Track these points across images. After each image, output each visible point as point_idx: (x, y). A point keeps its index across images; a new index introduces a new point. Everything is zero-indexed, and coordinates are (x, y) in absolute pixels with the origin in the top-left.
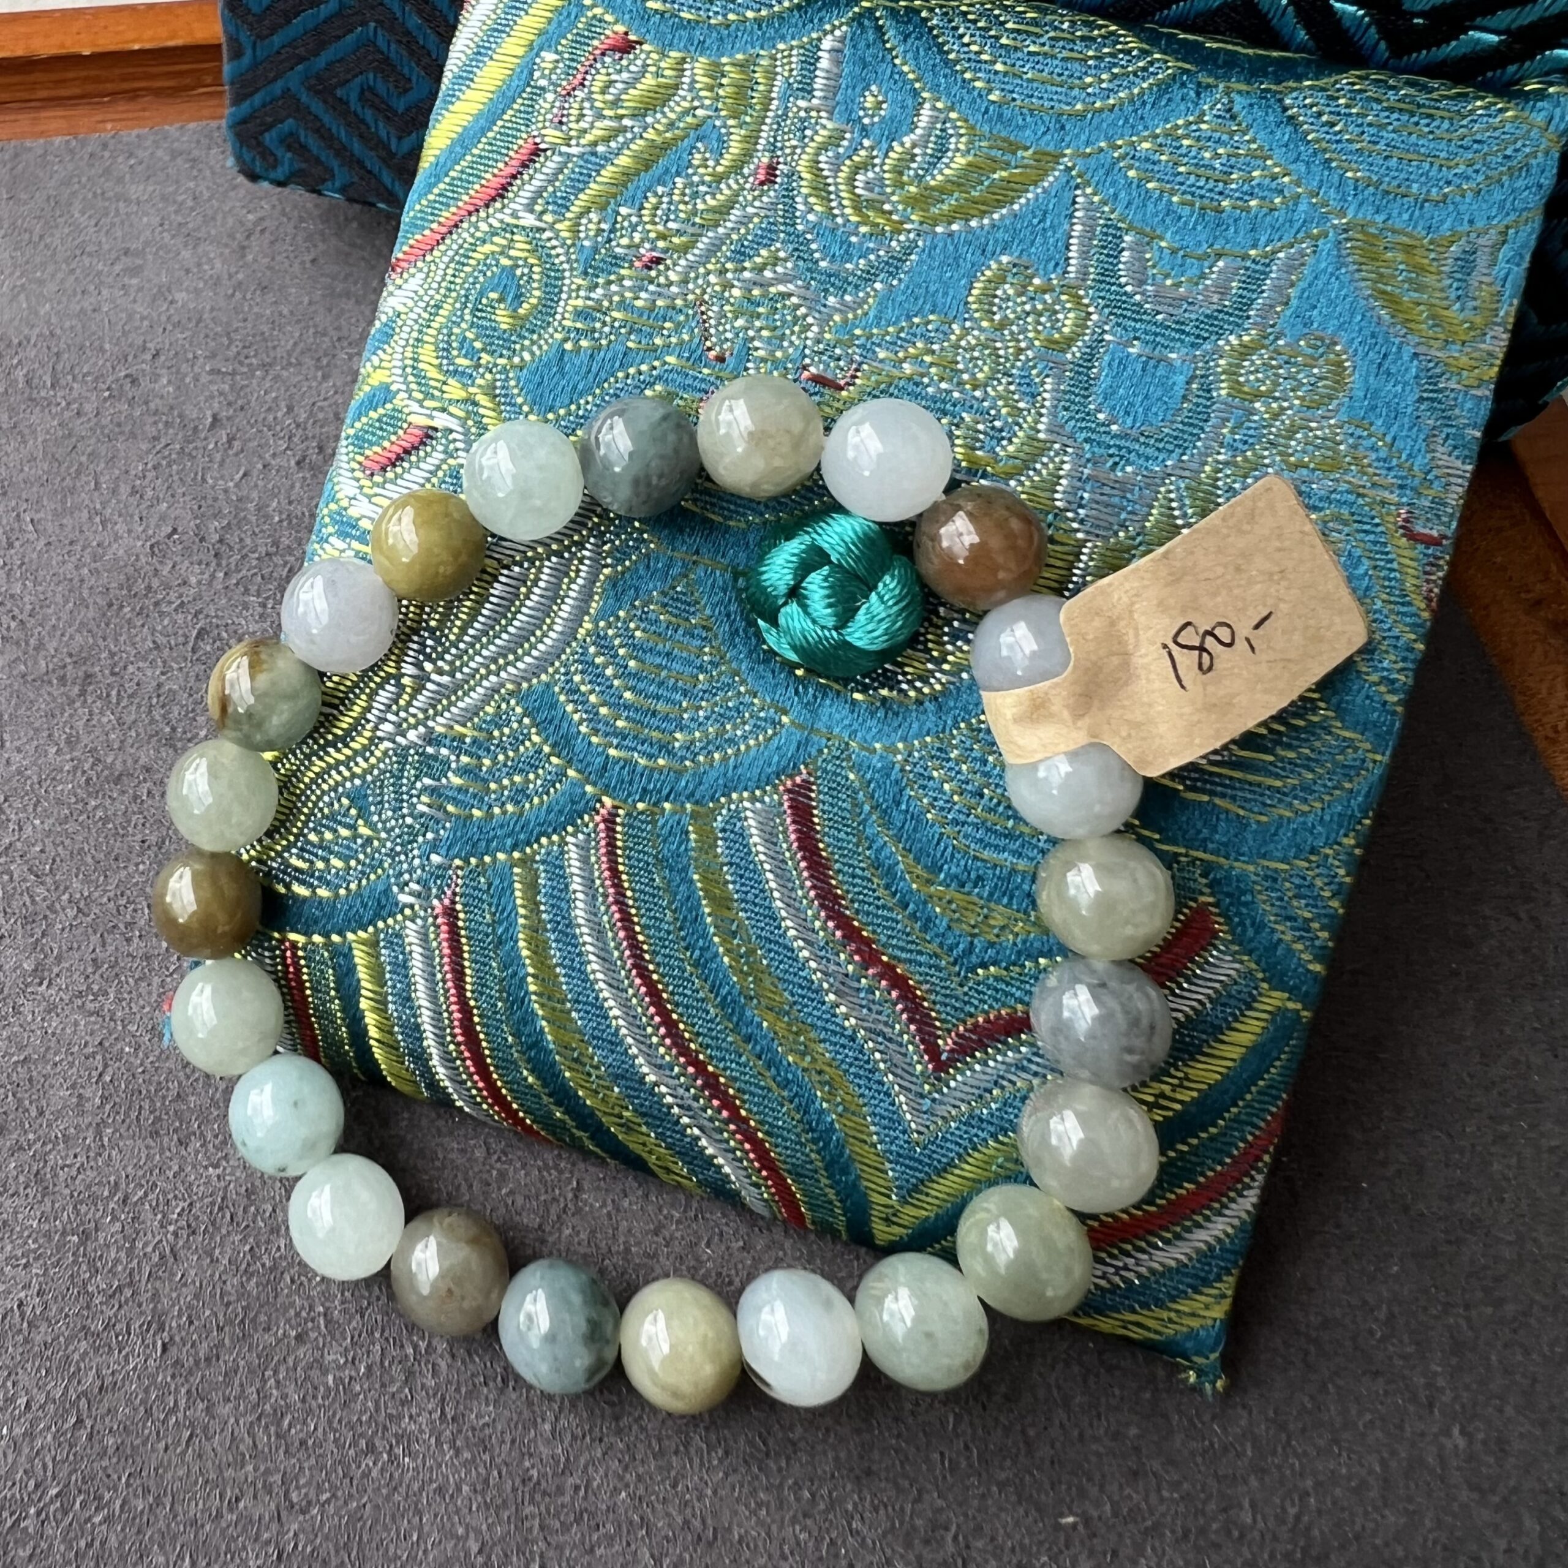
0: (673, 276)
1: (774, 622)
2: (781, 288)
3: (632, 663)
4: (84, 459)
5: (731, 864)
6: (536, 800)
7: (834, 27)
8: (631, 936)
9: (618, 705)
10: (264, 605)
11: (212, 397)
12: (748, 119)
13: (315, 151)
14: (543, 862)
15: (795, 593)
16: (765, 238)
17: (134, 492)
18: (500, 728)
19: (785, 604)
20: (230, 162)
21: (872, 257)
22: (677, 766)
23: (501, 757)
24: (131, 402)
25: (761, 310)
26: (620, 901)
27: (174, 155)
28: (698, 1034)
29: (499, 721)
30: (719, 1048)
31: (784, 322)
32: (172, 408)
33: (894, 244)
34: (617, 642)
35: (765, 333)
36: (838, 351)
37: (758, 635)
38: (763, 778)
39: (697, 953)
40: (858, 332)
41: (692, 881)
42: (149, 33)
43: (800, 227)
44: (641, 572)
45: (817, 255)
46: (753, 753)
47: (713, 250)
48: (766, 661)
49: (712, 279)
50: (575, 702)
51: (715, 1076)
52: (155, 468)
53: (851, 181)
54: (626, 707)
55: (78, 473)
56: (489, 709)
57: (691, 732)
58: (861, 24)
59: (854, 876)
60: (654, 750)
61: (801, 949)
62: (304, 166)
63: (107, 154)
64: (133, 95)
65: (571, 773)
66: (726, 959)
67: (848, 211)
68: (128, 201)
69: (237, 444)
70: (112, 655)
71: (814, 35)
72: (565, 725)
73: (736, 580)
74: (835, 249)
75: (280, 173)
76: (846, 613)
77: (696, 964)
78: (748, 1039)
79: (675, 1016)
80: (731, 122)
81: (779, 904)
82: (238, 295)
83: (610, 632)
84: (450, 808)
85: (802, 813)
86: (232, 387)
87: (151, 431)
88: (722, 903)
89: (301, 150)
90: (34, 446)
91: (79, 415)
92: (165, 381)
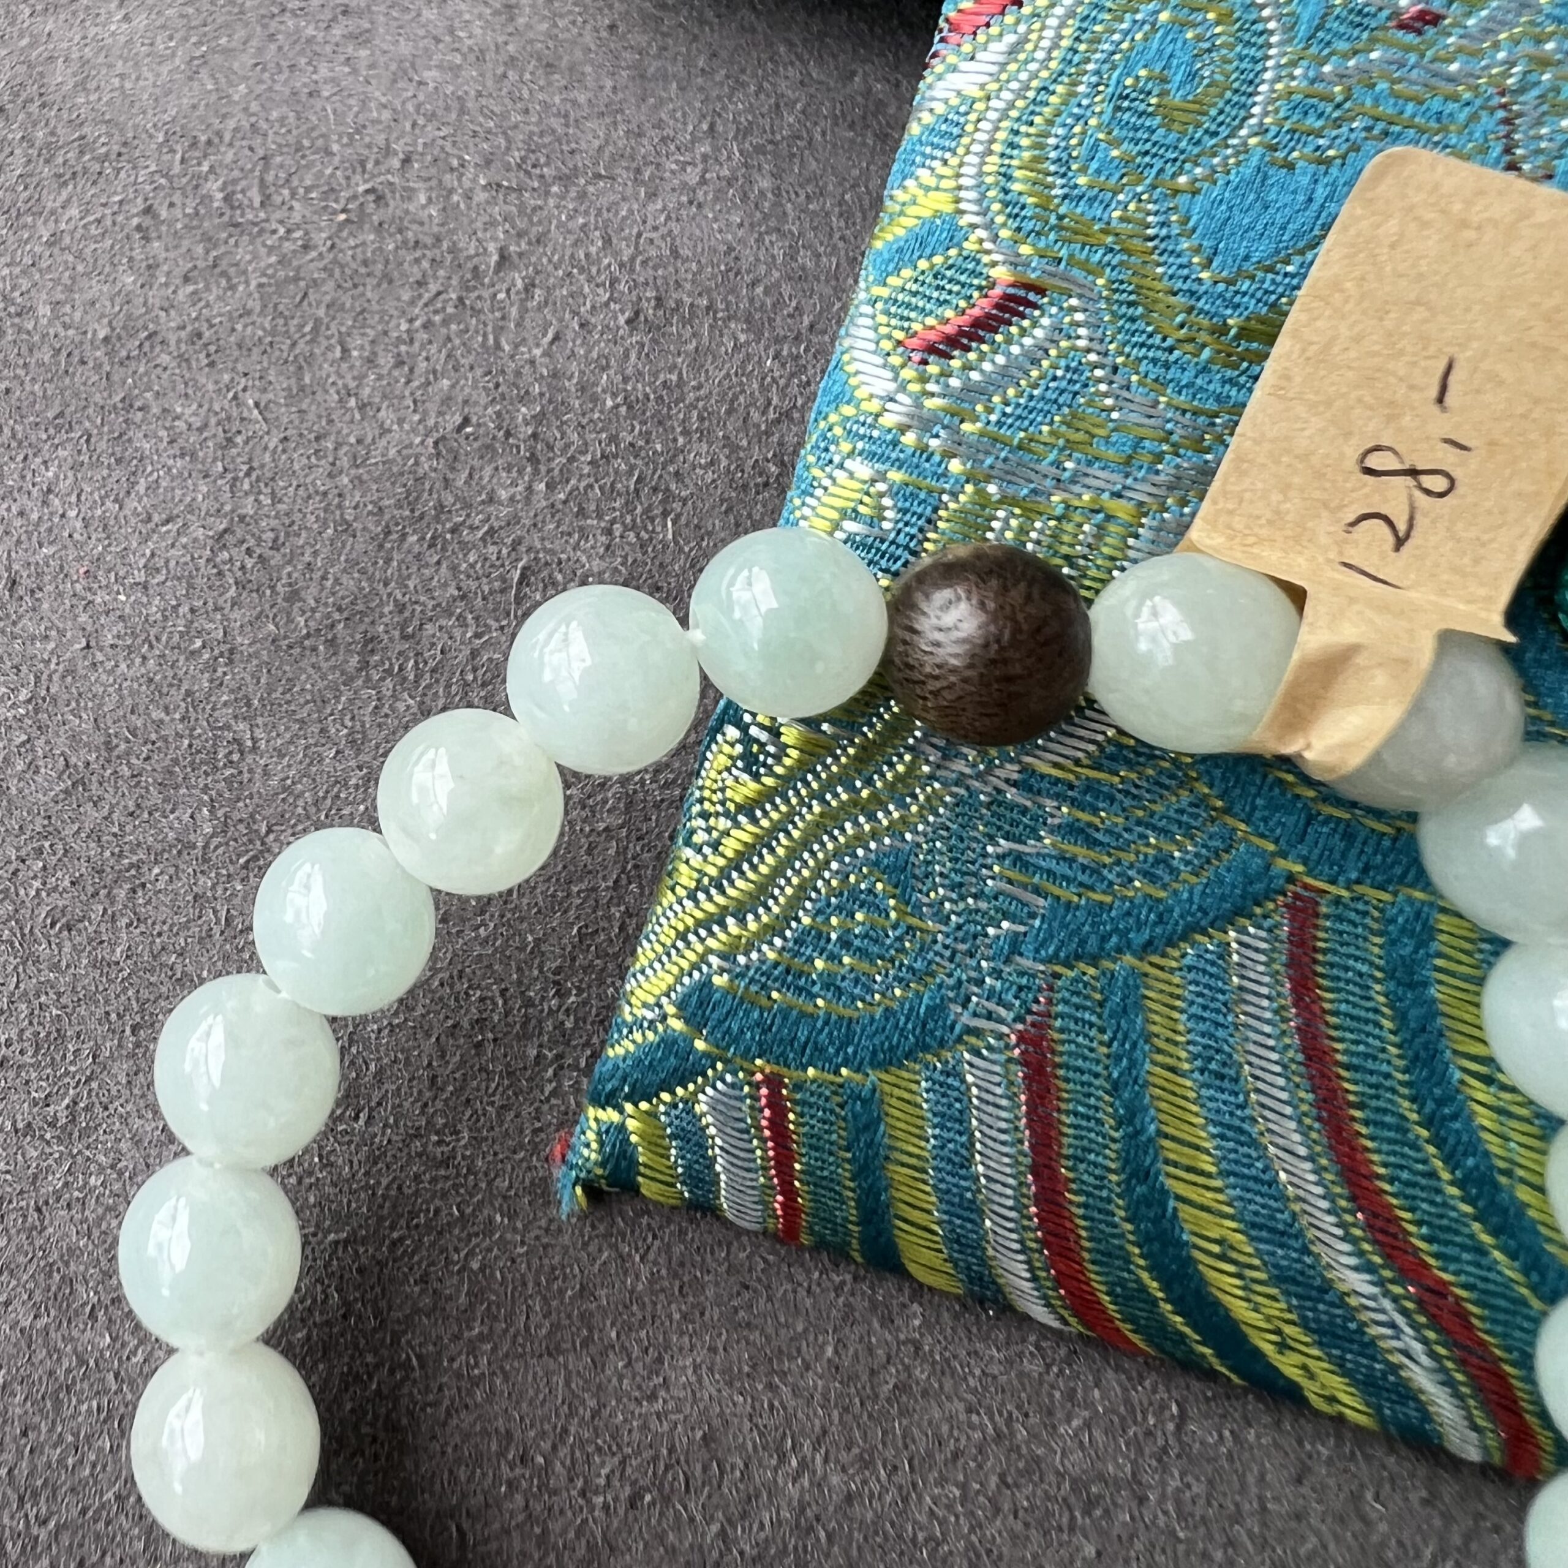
4: (320, 313)
10: (609, 532)
11: (492, 224)
17: (400, 364)
18: (1133, 766)
24: (379, 229)
29: (1133, 755)
32: (438, 240)
41: (1431, 1002)
52: (426, 326)
55: (315, 333)
69: (538, 295)
70: (401, 608)
79: (1386, 1197)
84: (1044, 885)
86: (520, 209)
87: (416, 273)
90: (246, 293)
91: (306, 247)
92: (423, 199)
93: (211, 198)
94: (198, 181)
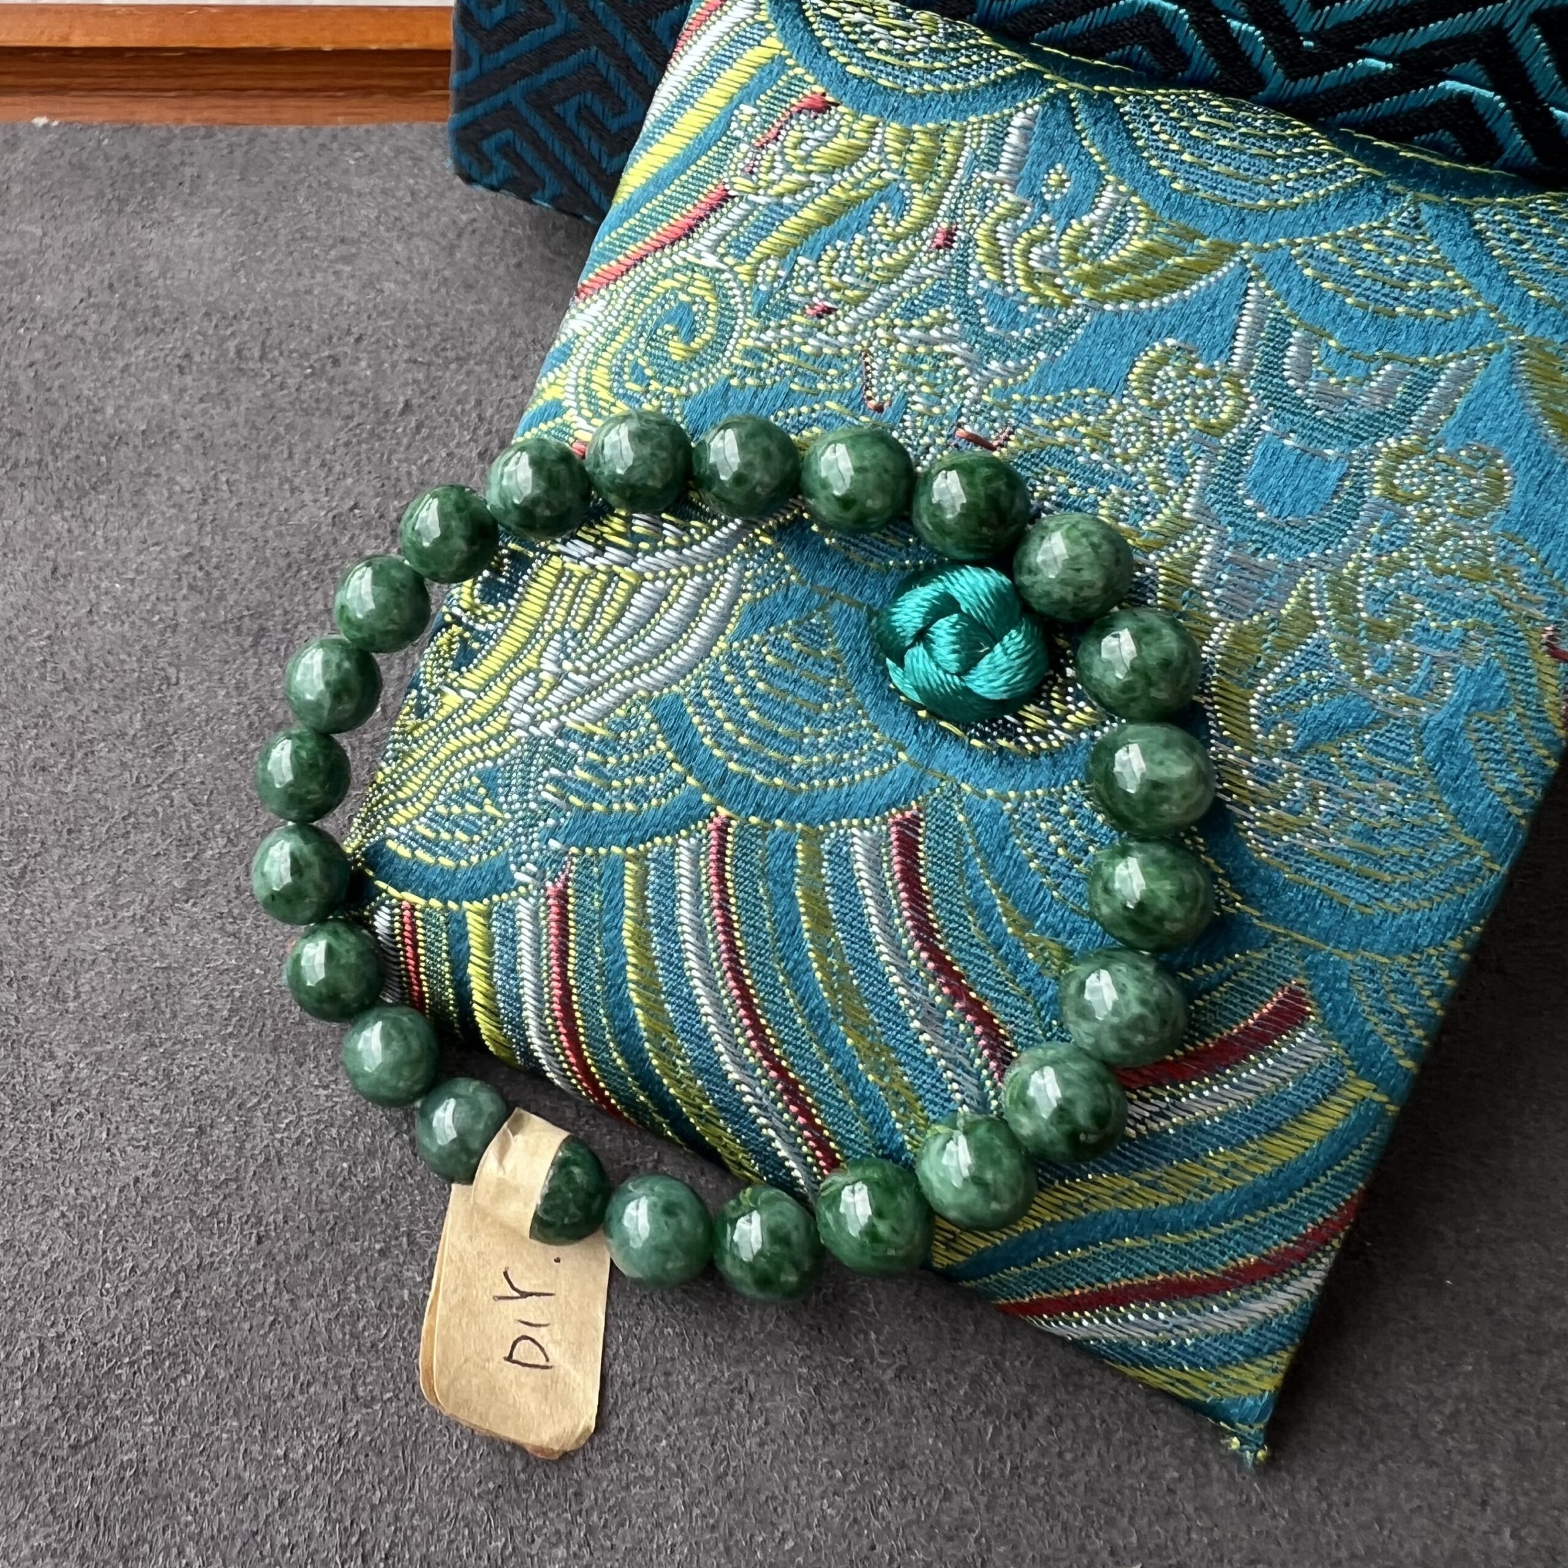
0: (842, 327)
1: (900, 663)
2: (946, 348)
3: (761, 686)
4: (282, 430)
5: (832, 885)
6: (654, 802)
7: (1027, 106)
8: (731, 941)
9: (741, 722)
11: (406, 384)
12: (932, 185)
13: (529, 161)
14: (654, 860)
15: (922, 636)
16: (936, 299)
17: (323, 464)
18: (628, 730)
19: (912, 646)
20: (449, 163)
21: (1038, 327)
22: (792, 787)
23: (626, 758)
24: (331, 381)
25: (924, 367)
26: (724, 907)
27: (398, 151)
28: (783, 1041)
29: (628, 723)
30: (801, 1057)
31: (944, 380)
32: (368, 391)
33: (1061, 316)
34: (748, 663)
35: (925, 389)
36: (994, 413)
37: (885, 672)
38: (874, 809)
39: (791, 964)
40: (1016, 397)
41: (793, 897)
42: (389, 36)
43: (971, 292)
44: (780, 600)
45: (984, 320)
46: (866, 784)
47: (886, 304)
48: (890, 700)
49: (880, 332)
50: (702, 715)
51: (795, 1083)
52: (347, 444)
53: (1026, 253)
54: (751, 725)
55: (275, 440)
56: (621, 712)
57: (810, 756)
58: (1053, 105)
59: (951, 912)
60: (772, 769)
61: (892, 974)
62: (517, 174)
63: (335, 145)
64: (367, 92)
65: (690, 780)
66: (818, 975)
67: (1020, 281)
68: (349, 191)
69: (424, 432)
71: (1006, 111)
72: (689, 735)
73: (870, 620)
74: (1003, 316)
75: (494, 179)
76: (969, 663)
77: (788, 974)
78: (831, 1053)
79: (763, 1021)
80: (915, 186)
81: (875, 929)
82: (443, 290)
83: (743, 654)
84: (573, 799)
85: (908, 847)
86: (427, 377)
87: (346, 410)
88: (821, 921)
89: (517, 160)
90: (238, 412)
91: (282, 386)
92: (363, 364)
93: (227, 350)
94: (224, 340)
